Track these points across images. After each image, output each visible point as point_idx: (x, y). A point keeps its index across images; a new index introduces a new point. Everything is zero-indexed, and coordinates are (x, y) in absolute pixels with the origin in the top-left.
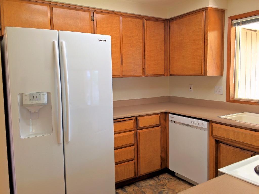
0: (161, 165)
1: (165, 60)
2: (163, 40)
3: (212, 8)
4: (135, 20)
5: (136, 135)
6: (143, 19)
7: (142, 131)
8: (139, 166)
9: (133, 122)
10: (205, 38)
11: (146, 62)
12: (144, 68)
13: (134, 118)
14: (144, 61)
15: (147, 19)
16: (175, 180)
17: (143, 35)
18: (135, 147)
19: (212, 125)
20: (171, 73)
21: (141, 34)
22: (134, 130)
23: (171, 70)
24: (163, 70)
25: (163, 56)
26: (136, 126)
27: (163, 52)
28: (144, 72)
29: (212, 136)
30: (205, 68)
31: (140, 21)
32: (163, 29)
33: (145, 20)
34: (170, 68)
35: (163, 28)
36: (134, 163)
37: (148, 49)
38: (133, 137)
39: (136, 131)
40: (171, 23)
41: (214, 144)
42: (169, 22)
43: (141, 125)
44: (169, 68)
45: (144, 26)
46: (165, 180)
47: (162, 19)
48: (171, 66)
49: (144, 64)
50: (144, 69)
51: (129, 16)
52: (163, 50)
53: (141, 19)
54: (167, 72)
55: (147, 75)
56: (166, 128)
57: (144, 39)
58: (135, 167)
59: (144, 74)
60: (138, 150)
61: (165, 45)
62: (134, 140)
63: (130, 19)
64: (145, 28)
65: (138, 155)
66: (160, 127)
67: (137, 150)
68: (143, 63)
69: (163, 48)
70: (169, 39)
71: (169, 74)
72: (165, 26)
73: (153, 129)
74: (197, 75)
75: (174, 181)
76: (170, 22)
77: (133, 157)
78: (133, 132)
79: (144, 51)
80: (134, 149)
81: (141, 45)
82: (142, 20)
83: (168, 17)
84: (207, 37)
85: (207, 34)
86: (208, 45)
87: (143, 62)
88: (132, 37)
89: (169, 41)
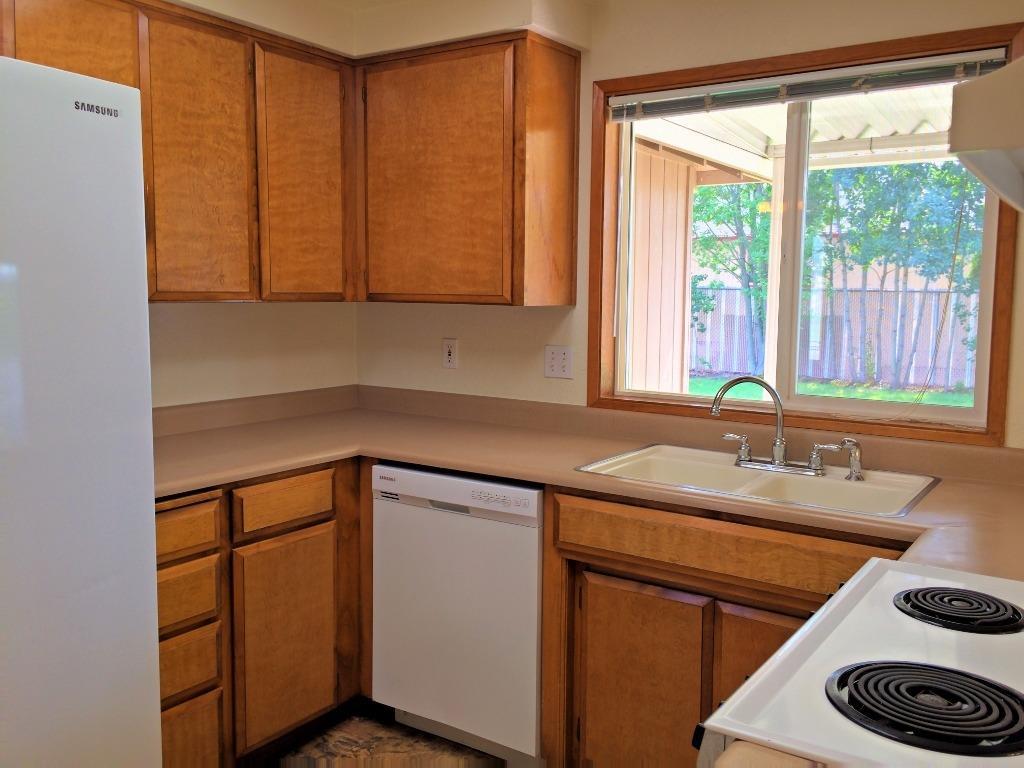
0: (337, 688)
1: (344, 233)
2: (339, 144)
3: (539, 36)
4: (213, 39)
5: (228, 572)
6: (250, 40)
7: (255, 551)
8: (239, 712)
9: (215, 512)
10: (514, 155)
11: (265, 234)
12: (255, 262)
13: (219, 492)
14: (255, 232)
15: (268, 43)
16: (398, 745)
17: (248, 112)
18: (221, 626)
19: (556, 505)
20: (375, 288)
21: (240, 109)
22: (215, 551)
23: (373, 276)
24: (340, 274)
25: (337, 214)
26: (227, 529)
27: (337, 197)
28: (257, 283)
29: (554, 544)
30: (515, 273)
31: (236, 50)
32: (338, 97)
33: (257, 46)
34: (367, 265)
35: (338, 92)
36: (215, 703)
37: (270, 177)
38: (214, 582)
39: (225, 553)
40: (370, 77)
41: (564, 577)
42: (359, 70)
43: (251, 524)
44: (363, 266)
45: (252, 73)
46: (355, 749)
47: (333, 54)
48: (372, 261)
49: (256, 245)
50: (257, 269)
51: (184, 18)
52: (339, 187)
53: (240, 41)
54: (355, 285)
55: (272, 293)
56: (357, 523)
57: (253, 130)
58: (221, 717)
59: (256, 289)
60: (236, 638)
61: (344, 165)
62: (218, 594)
63: (186, 31)
64: (260, 81)
65: (237, 662)
66: (332, 524)
67: (233, 639)
68: (250, 240)
69: (340, 181)
70: (361, 143)
71: (362, 293)
72: (342, 86)
73: (304, 536)
74: (483, 300)
75: (392, 749)
76: (365, 73)
77: (215, 675)
78: (215, 557)
79: (255, 187)
80: (219, 636)
81: (243, 157)
82: (242, 45)
83: (356, 50)
84: (523, 151)
85: (523, 138)
86: (527, 183)
87: (250, 234)
88: (199, 115)
89: (361, 153)
